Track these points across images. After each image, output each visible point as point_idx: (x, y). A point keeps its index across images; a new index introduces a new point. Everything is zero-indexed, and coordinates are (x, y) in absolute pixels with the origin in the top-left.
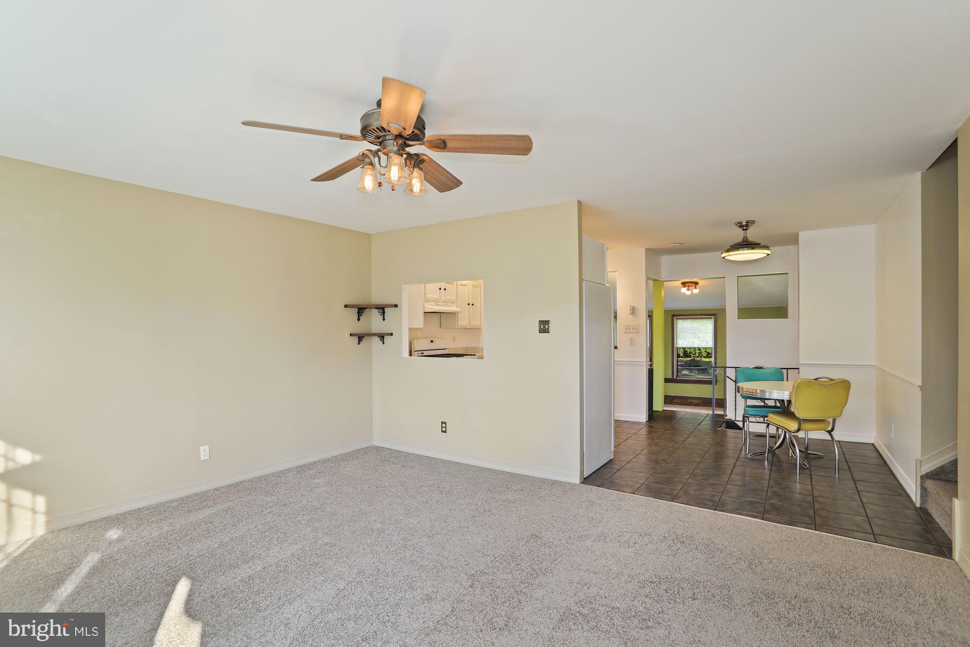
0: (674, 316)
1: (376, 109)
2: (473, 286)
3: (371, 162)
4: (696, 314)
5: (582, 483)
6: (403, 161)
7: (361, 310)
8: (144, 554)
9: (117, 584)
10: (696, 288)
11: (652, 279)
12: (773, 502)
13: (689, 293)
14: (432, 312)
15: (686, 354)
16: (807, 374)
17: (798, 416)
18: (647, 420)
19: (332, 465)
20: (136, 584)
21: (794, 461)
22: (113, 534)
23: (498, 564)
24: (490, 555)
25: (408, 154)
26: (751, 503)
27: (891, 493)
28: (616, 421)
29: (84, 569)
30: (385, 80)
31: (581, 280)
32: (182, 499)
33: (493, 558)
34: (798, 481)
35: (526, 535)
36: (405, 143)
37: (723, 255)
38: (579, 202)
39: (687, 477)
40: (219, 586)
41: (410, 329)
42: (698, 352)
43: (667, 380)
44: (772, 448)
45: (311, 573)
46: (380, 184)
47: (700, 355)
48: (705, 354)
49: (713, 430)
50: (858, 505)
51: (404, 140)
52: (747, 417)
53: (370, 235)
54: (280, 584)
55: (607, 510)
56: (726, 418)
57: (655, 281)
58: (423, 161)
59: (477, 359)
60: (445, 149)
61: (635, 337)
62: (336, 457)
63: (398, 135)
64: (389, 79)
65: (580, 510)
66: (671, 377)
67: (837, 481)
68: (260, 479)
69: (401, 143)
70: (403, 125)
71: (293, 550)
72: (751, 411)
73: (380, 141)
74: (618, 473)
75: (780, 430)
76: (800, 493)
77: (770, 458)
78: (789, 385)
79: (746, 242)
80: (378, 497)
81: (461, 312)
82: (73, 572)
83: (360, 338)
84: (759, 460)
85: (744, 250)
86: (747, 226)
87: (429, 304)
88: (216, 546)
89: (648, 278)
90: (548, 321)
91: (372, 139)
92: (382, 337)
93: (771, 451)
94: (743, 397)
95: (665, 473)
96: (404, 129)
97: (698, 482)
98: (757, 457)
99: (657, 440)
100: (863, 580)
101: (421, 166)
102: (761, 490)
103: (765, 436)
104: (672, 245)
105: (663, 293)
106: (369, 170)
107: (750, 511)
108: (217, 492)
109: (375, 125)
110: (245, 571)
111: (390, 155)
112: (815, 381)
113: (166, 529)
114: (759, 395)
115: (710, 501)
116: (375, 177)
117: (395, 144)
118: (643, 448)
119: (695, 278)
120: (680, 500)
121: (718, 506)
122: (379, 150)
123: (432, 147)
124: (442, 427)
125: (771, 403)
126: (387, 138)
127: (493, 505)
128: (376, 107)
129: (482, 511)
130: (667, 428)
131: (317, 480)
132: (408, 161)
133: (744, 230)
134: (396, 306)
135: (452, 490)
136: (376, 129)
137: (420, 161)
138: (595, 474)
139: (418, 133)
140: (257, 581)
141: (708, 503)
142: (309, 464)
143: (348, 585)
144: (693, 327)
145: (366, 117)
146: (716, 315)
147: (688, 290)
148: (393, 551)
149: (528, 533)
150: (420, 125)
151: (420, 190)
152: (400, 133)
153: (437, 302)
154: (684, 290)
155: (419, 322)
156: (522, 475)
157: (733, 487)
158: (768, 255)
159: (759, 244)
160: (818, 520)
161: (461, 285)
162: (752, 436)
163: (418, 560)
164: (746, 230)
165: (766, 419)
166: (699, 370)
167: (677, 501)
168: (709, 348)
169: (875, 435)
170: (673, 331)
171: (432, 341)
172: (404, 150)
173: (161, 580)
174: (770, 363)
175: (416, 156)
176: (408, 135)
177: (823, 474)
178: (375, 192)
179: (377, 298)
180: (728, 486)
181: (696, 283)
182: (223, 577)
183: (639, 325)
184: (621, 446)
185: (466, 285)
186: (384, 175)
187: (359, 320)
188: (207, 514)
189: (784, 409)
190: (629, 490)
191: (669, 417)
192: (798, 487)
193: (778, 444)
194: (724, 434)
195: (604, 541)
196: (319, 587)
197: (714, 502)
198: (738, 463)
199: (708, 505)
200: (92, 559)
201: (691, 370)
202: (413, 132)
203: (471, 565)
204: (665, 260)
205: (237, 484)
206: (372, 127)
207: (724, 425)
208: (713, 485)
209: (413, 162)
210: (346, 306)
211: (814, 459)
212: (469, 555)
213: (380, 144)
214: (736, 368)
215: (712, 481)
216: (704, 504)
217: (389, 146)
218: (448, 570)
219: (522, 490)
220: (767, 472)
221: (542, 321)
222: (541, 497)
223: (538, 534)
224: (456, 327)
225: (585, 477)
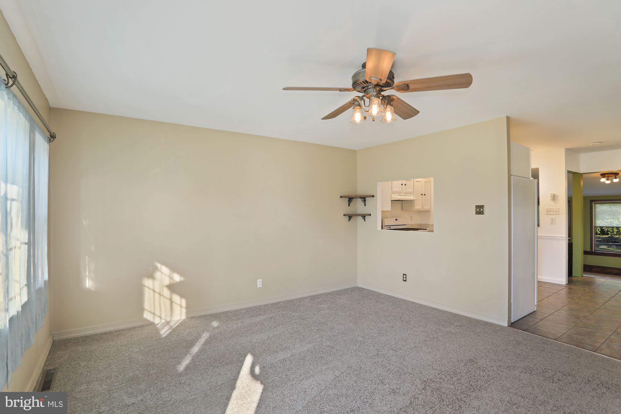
0: (592, 201)
1: (361, 70)
2: (425, 182)
3: (359, 104)
5: (510, 326)
6: (380, 101)
7: (350, 199)
8: (229, 337)
9: (217, 351)
10: (615, 178)
11: (571, 172)
13: (608, 182)
14: (397, 200)
15: (604, 232)
18: (567, 283)
19: (332, 297)
20: (226, 353)
22: (215, 324)
23: (443, 377)
24: (437, 369)
25: (383, 96)
28: (538, 282)
29: (202, 340)
30: (369, 50)
31: (510, 176)
32: (248, 308)
33: (440, 372)
36: (381, 89)
38: (508, 118)
39: (610, 334)
40: (267, 362)
41: (382, 212)
42: (616, 230)
43: (586, 253)
45: (319, 363)
46: (365, 118)
47: (618, 233)
51: (380, 87)
53: (356, 151)
54: (301, 366)
55: (532, 350)
57: (574, 174)
58: (393, 100)
59: (428, 232)
60: (408, 90)
61: (555, 218)
62: (334, 292)
63: (377, 85)
64: (371, 49)
65: (508, 346)
66: (590, 251)
68: (289, 301)
69: (379, 89)
70: (380, 77)
71: (308, 347)
73: (365, 90)
74: (541, 322)
80: (360, 320)
81: (416, 200)
82: (198, 340)
83: (350, 217)
87: (394, 195)
88: (265, 338)
89: (567, 171)
90: (483, 206)
91: (359, 89)
92: (364, 216)
95: (586, 328)
96: (381, 80)
99: (577, 300)
101: (392, 103)
104: (591, 145)
105: (582, 183)
106: (358, 108)
108: (265, 306)
109: (361, 80)
110: (281, 355)
111: (372, 98)
113: (240, 325)
116: (362, 113)
117: (375, 90)
118: (564, 305)
122: (364, 96)
123: (398, 90)
124: (404, 277)
126: (369, 87)
127: (440, 334)
128: (362, 69)
129: (432, 337)
130: (587, 291)
131: (322, 306)
132: (383, 101)
134: (373, 196)
135: (410, 320)
136: (362, 83)
137: (391, 100)
138: (521, 321)
139: (390, 82)
140: (288, 363)
142: (318, 295)
143: (341, 374)
145: (355, 76)
147: (608, 180)
148: (370, 357)
149: (466, 358)
150: (391, 76)
151: (392, 119)
152: (378, 83)
153: (399, 193)
154: (603, 180)
155: (388, 207)
161: (416, 181)
163: (387, 365)
166: (617, 245)
170: (591, 213)
171: (396, 220)
172: (380, 94)
173: (238, 353)
175: (388, 97)
176: (382, 84)
178: (362, 123)
179: (361, 191)
181: (616, 174)
182: (270, 357)
183: (559, 209)
184: (543, 302)
185: (420, 182)
186: (368, 111)
187: (349, 205)
188: (261, 319)
190: (552, 337)
195: (530, 374)
196: (324, 372)
200: (205, 336)
201: (609, 246)
202: (386, 81)
203: (424, 374)
204: (585, 157)
205: (277, 304)
206: (360, 82)
209: (386, 101)
210: (341, 197)
212: (422, 367)
213: (365, 92)
217: (370, 92)
218: (407, 375)
219: (461, 326)
221: (478, 206)
222: (477, 333)
223: (474, 360)
224: (413, 210)
225: (512, 322)
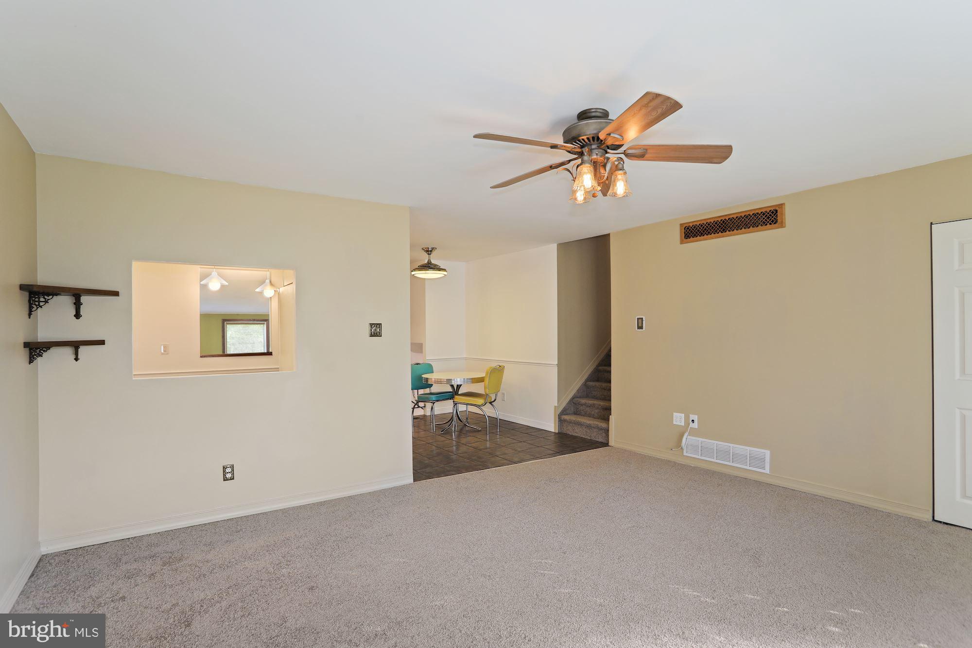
0: (224, 321)
7: (38, 297)
86: (431, 251)
124: (225, 473)
133: (428, 254)
187: (29, 315)
189: (455, 393)
210: (21, 288)
221: (373, 324)
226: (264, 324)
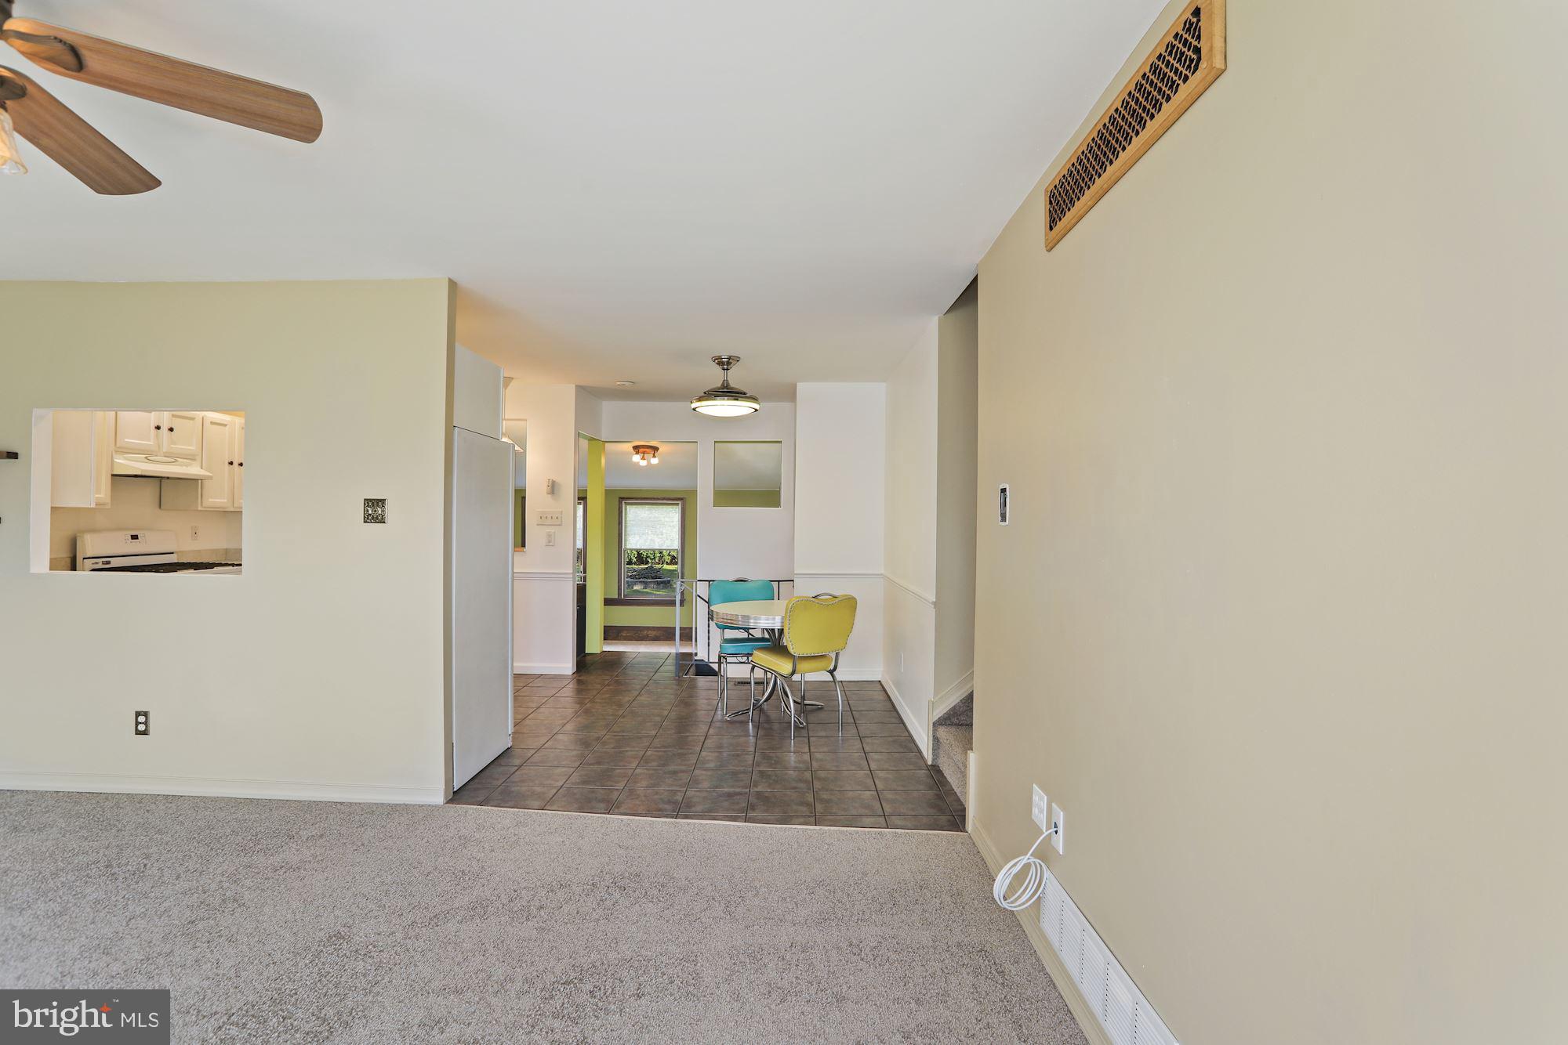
0: (621, 499)
2: (241, 427)
4: (655, 497)
5: (450, 801)
10: (654, 456)
11: (585, 437)
12: (759, 789)
13: (643, 463)
14: (136, 476)
15: (641, 558)
16: (804, 589)
17: (792, 652)
18: (575, 670)
21: (786, 720)
26: (730, 795)
27: (902, 750)
28: (517, 676)
31: (450, 428)
34: (792, 749)
35: (317, 939)
37: (693, 405)
38: (453, 285)
39: (634, 765)
42: (658, 555)
43: (608, 602)
44: (758, 701)
47: (662, 560)
48: (668, 559)
49: (675, 680)
50: (865, 774)
52: (724, 657)
55: (492, 851)
56: (696, 658)
57: (591, 441)
60: (79, 72)
61: (555, 532)
66: (617, 597)
67: (840, 742)
72: (730, 648)
74: (518, 773)
75: (769, 675)
76: (796, 767)
77: (756, 718)
78: (780, 606)
79: (727, 387)
81: (210, 478)
84: (741, 722)
85: (724, 400)
86: (729, 363)
87: (126, 459)
89: (578, 435)
90: (383, 501)
93: (758, 707)
94: (718, 626)
95: (599, 763)
97: (651, 772)
98: (738, 719)
99: (589, 705)
100: (874, 892)
102: (744, 772)
103: (750, 683)
104: (618, 383)
105: (603, 461)
107: (727, 810)
112: (814, 599)
114: (740, 623)
115: (669, 802)
118: (566, 721)
119: (654, 440)
120: (622, 810)
121: (680, 809)
124: (137, 724)
125: (758, 634)
127: (248, 882)
130: (606, 682)
133: (724, 369)
134: (13, 456)
138: (476, 781)
141: (667, 807)
144: (650, 518)
146: (682, 499)
147: (643, 458)
149: (321, 934)
154: (636, 458)
156: (326, 803)
157: (704, 772)
158: (756, 410)
159: (745, 394)
160: (819, 807)
161: (213, 422)
162: (731, 685)
164: (727, 369)
165: (750, 658)
166: (658, 583)
167: (616, 810)
168: (674, 550)
169: (882, 669)
170: (620, 523)
171: (135, 537)
174: (758, 574)
177: (823, 734)
180: (697, 772)
181: (655, 449)
183: (562, 512)
184: (527, 722)
185: (226, 425)
189: (774, 642)
190: (536, 804)
191: (612, 662)
192: (793, 758)
193: (766, 695)
194: (693, 686)
195: (481, 917)
197: (675, 803)
198: (711, 731)
199: (666, 810)
201: (646, 584)
204: (609, 409)
207: (693, 670)
208: (675, 772)
211: (812, 711)
214: (709, 581)
215: (672, 768)
216: (660, 810)
219: (321, 836)
220: (752, 740)
221: (371, 500)
222: (363, 845)
223: (344, 931)
224: (200, 508)
225: (455, 790)
226: (677, 504)
